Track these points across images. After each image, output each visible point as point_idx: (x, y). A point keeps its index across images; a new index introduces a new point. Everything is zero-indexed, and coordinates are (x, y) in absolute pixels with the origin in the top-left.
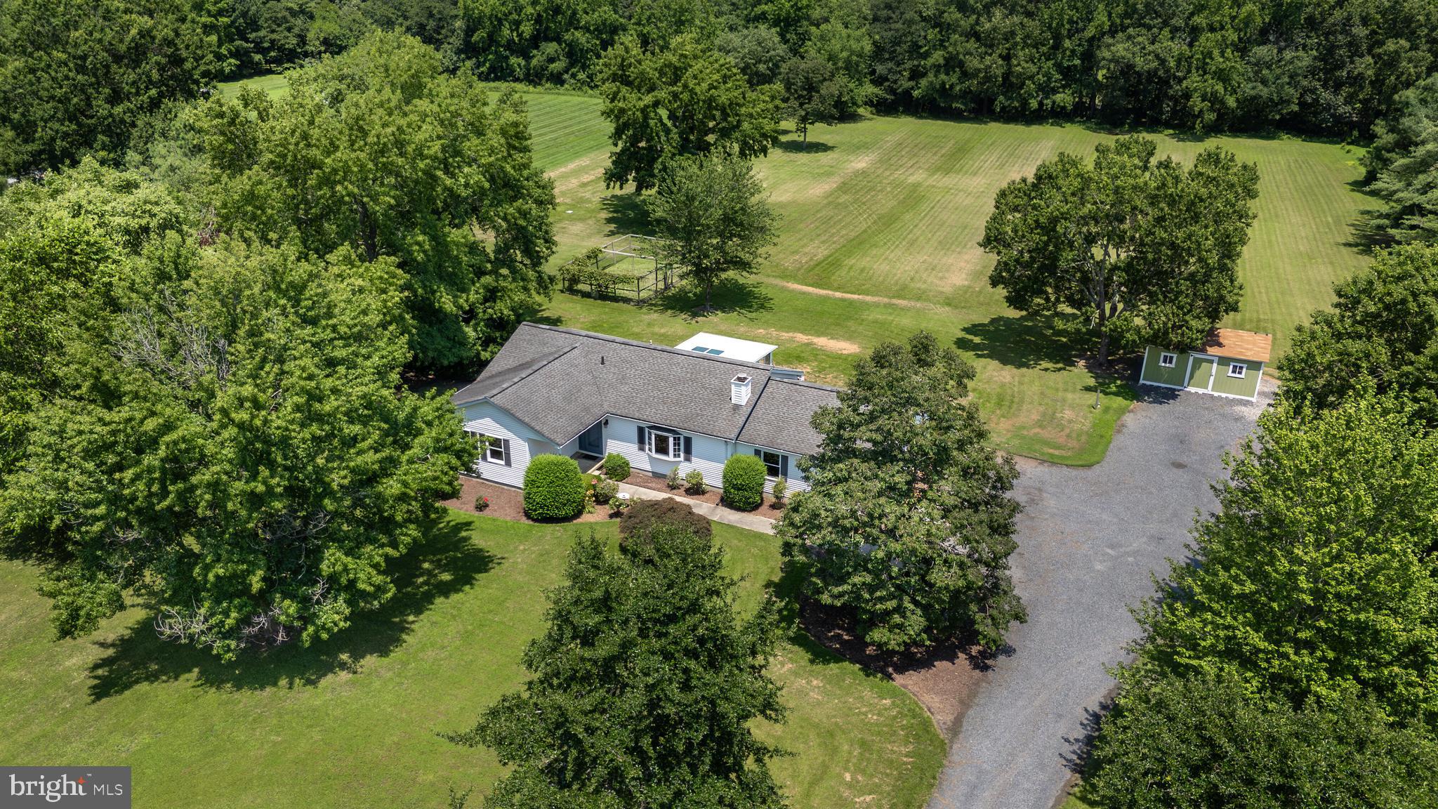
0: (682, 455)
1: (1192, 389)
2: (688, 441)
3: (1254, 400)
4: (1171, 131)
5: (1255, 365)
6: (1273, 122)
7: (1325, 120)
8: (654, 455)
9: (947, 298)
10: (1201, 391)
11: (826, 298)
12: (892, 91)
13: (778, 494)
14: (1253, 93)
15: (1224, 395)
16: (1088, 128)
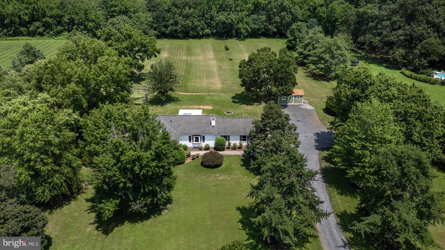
0: (202, 141)
1: (289, 104)
2: (204, 137)
3: (302, 104)
4: (236, 38)
5: (301, 96)
6: (259, 34)
7: (271, 33)
8: (194, 142)
9: (221, 91)
10: (291, 104)
11: (192, 96)
12: (159, 32)
13: (229, 144)
14: (254, 27)
15: (296, 104)
16: (215, 39)
